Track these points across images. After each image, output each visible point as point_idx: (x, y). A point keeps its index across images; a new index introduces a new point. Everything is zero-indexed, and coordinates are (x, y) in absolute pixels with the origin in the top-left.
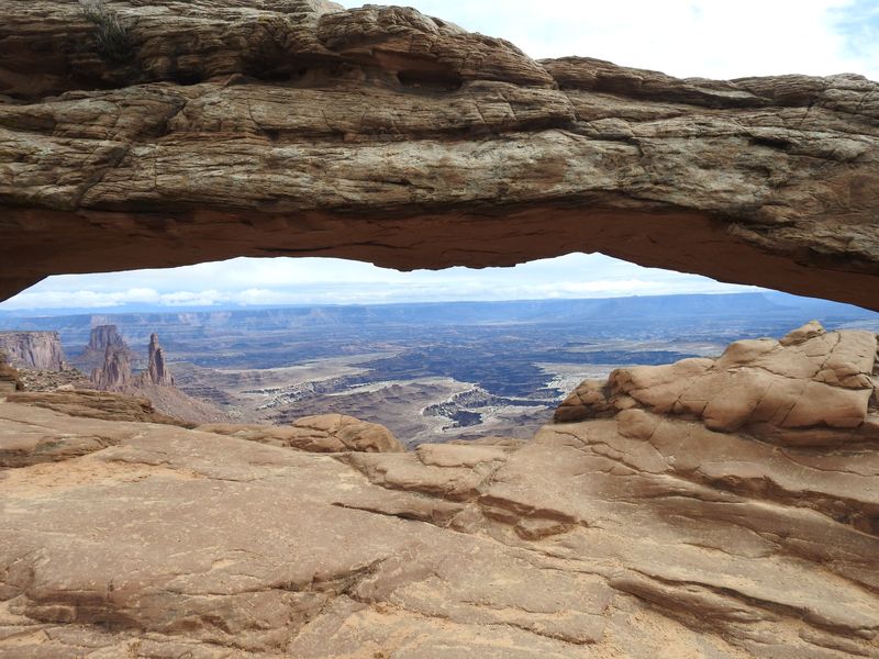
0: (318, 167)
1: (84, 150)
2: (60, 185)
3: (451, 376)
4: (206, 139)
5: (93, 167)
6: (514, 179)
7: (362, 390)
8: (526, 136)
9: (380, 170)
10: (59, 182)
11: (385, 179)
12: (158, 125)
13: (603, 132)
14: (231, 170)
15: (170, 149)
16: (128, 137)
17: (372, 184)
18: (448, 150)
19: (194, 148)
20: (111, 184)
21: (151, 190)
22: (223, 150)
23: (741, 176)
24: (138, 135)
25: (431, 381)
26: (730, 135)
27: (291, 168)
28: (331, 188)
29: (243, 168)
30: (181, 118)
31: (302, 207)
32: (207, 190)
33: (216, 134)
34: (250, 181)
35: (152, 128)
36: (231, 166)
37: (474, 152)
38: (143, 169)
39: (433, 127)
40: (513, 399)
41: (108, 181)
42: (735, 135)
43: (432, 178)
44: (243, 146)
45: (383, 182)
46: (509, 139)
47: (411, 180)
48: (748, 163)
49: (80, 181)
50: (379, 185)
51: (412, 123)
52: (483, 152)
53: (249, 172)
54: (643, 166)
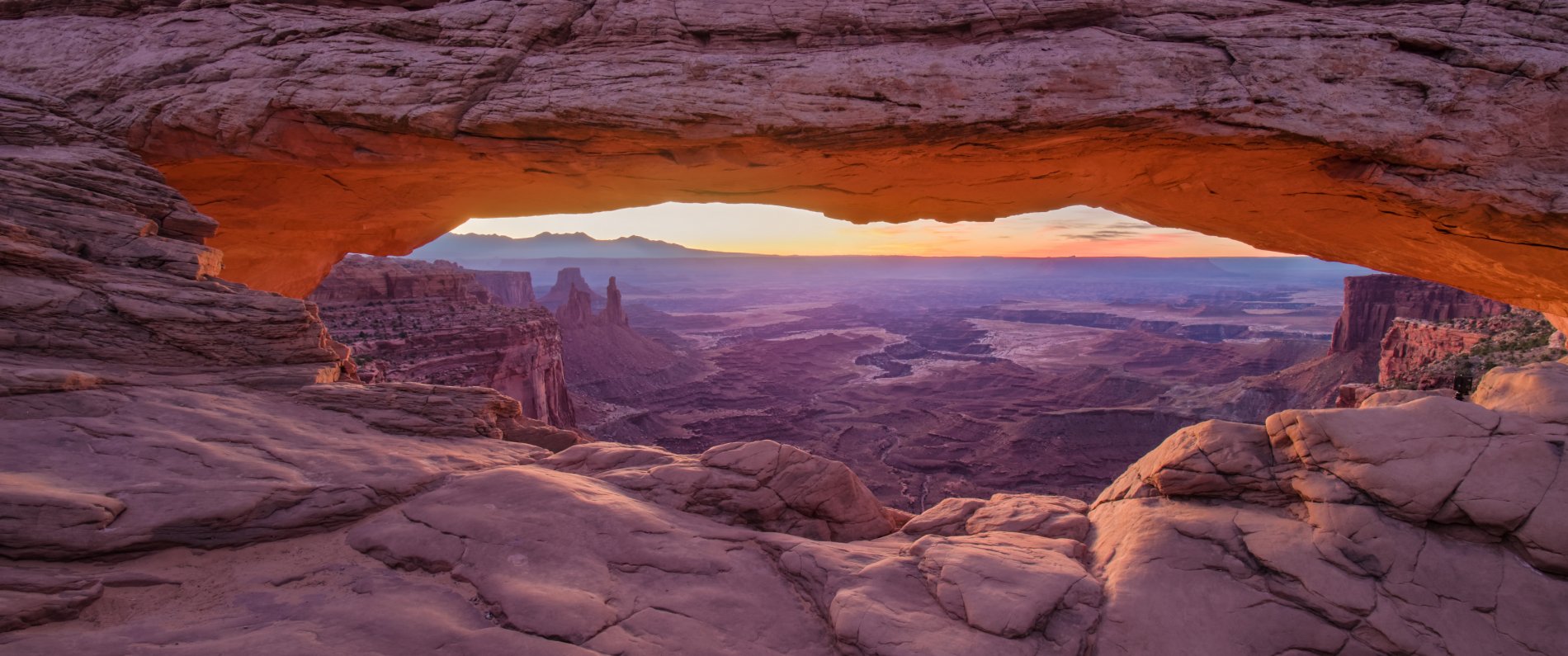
0: (759, 77)
1: (468, 60)
2: (434, 103)
3: (884, 327)
4: (619, 44)
5: (475, 81)
6: (1041, 92)
7: (799, 337)
8: (1052, 35)
9: (845, 83)
10: (434, 99)
11: (852, 93)
12: (560, 29)
13: (1166, 31)
14: (644, 82)
15: (572, 58)
16: (521, 43)
17: (832, 101)
18: (942, 55)
19: (603, 56)
20: (495, 102)
21: (543, 109)
22: (637, 58)
23: (1384, 95)
24: (534, 42)
25: (865, 331)
26: (1363, 36)
27: (724, 78)
28: (776, 106)
29: (659, 80)
30: (588, 19)
31: (738, 131)
32: (612, 108)
33: (630, 38)
34: (669, 97)
35: (554, 32)
36: (644, 76)
37: (978, 56)
38: (535, 83)
39: (919, 25)
40: (944, 353)
41: (493, 98)
42: (1370, 36)
43: (918, 91)
44: (663, 52)
45: (849, 96)
46: (1028, 40)
47: (888, 95)
48: (1394, 76)
49: (459, 99)
50: (843, 100)
51: (892, 19)
52: (992, 56)
53: (667, 84)
54: (1235, 76)
